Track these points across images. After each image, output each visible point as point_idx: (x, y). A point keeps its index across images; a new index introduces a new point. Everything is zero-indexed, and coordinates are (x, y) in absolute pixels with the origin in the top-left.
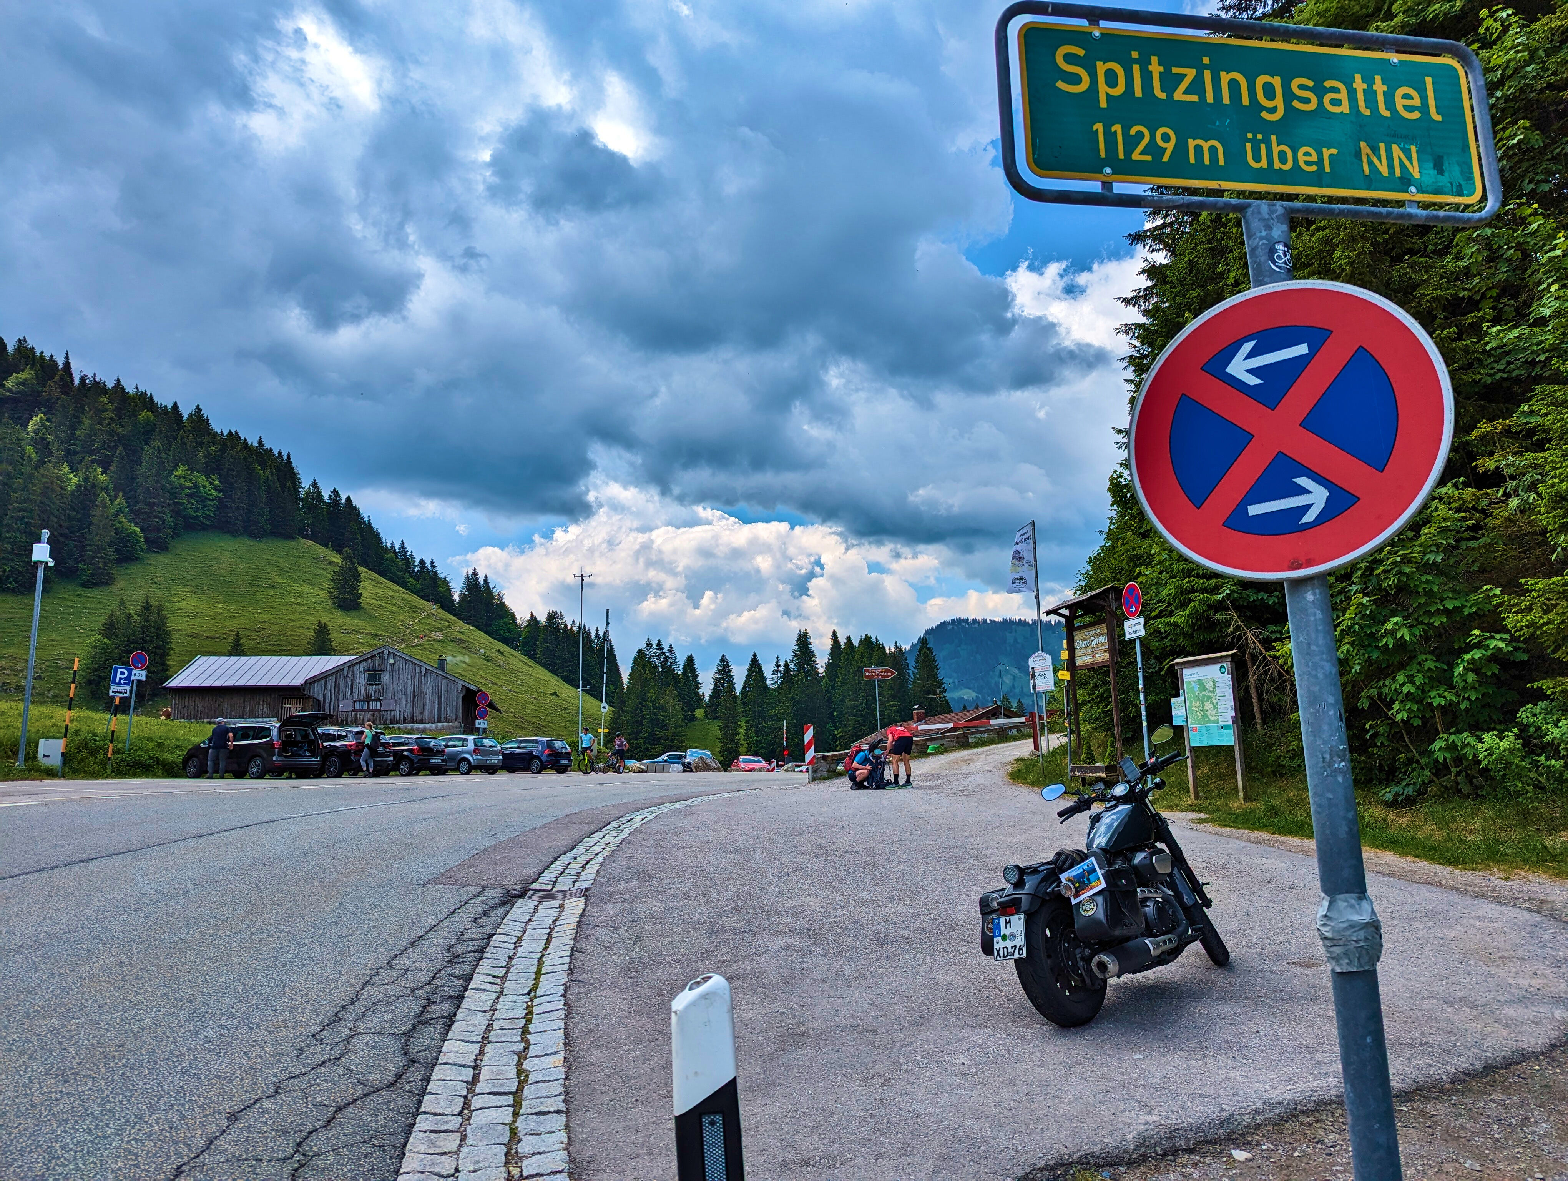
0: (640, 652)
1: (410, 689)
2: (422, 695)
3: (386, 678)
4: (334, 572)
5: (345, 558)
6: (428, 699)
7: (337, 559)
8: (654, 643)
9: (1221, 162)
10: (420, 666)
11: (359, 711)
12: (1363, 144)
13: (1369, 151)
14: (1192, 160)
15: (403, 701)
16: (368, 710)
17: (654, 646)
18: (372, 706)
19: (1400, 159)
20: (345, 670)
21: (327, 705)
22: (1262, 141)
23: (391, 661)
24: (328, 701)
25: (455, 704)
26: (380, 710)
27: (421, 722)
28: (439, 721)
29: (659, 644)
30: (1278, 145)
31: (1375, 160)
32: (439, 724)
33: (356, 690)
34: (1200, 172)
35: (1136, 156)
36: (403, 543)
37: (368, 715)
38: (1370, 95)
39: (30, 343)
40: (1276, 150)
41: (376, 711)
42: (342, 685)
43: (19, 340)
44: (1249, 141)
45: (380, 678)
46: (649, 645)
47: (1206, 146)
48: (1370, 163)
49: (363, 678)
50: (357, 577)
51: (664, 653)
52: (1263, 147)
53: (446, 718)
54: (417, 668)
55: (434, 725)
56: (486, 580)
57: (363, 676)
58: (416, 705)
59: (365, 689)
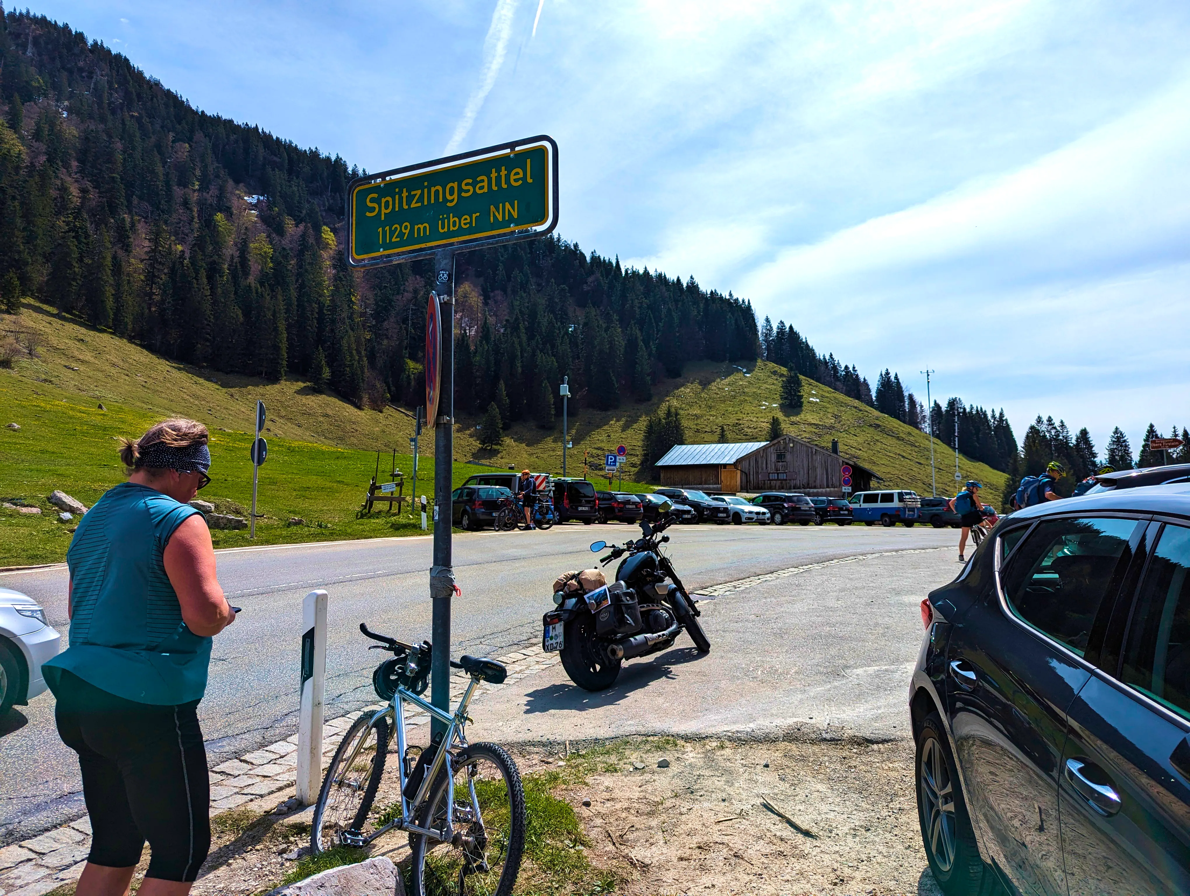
0: (1032, 428)
1: (806, 465)
2: (815, 469)
3: (788, 457)
4: (783, 381)
5: (790, 370)
6: (819, 471)
7: (784, 370)
8: (1045, 419)
9: (428, 234)
10: (811, 448)
11: (772, 480)
12: (492, 207)
13: (494, 210)
14: (416, 236)
15: (802, 473)
16: (778, 479)
17: (1045, 422)
18: (781, 476)
19: (509, 210)
20: (761, 452)
21: (751, 477)
22: (446, 218)
23: (791, 445)
24: (752, 473)
25: (838, 474)
26: (786, 480)
27: (815, 487)
28: (828, 487)
29: (1050, 420)
30: (453, 217)
31: (497, 214)
32: (828, 489)
33: (769, 465)
34: (420, 240)
35: (394, 240)
36: (831, 355)
37: (778, 483)
38: (498, 178)
39: (598, 254)
40: (452, 221)
41: (784, 480)
42: (760, 463)
43: (592, 253)
44: (440, 219)
45: (785, 457)
46: (1039, 420)
47: (422, 227)
48: (494, 216)
49: (774, 458)
50: (798, 383)
51: (1055, 428)
52: (446, 220)
53: (832, 485)
54: (810, 450)
55: (824, 490)
56: (896, 377)
57: (773, 456)
58: (810, 475)
59: (775, 465)
